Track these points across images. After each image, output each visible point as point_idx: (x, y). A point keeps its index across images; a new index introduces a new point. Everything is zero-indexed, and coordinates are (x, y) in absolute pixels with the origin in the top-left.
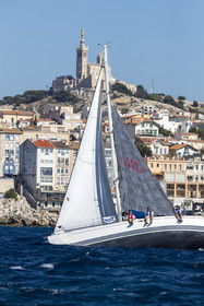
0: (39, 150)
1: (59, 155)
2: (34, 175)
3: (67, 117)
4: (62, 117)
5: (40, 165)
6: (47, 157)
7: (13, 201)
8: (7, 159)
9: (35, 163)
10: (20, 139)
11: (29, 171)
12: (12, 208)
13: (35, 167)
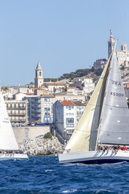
0: (65, 107)
1: (78, 110)
2: (62, 123)
3: (86, 85)
4: (83, 85)
5: (65, 117)
6: (70, 111)
7: (49, 140)
8: (46, 114)
9: (63, 116)
10: (53, 101)
11: (59, 121)
12: (48, 145)
13: (62, 118)
